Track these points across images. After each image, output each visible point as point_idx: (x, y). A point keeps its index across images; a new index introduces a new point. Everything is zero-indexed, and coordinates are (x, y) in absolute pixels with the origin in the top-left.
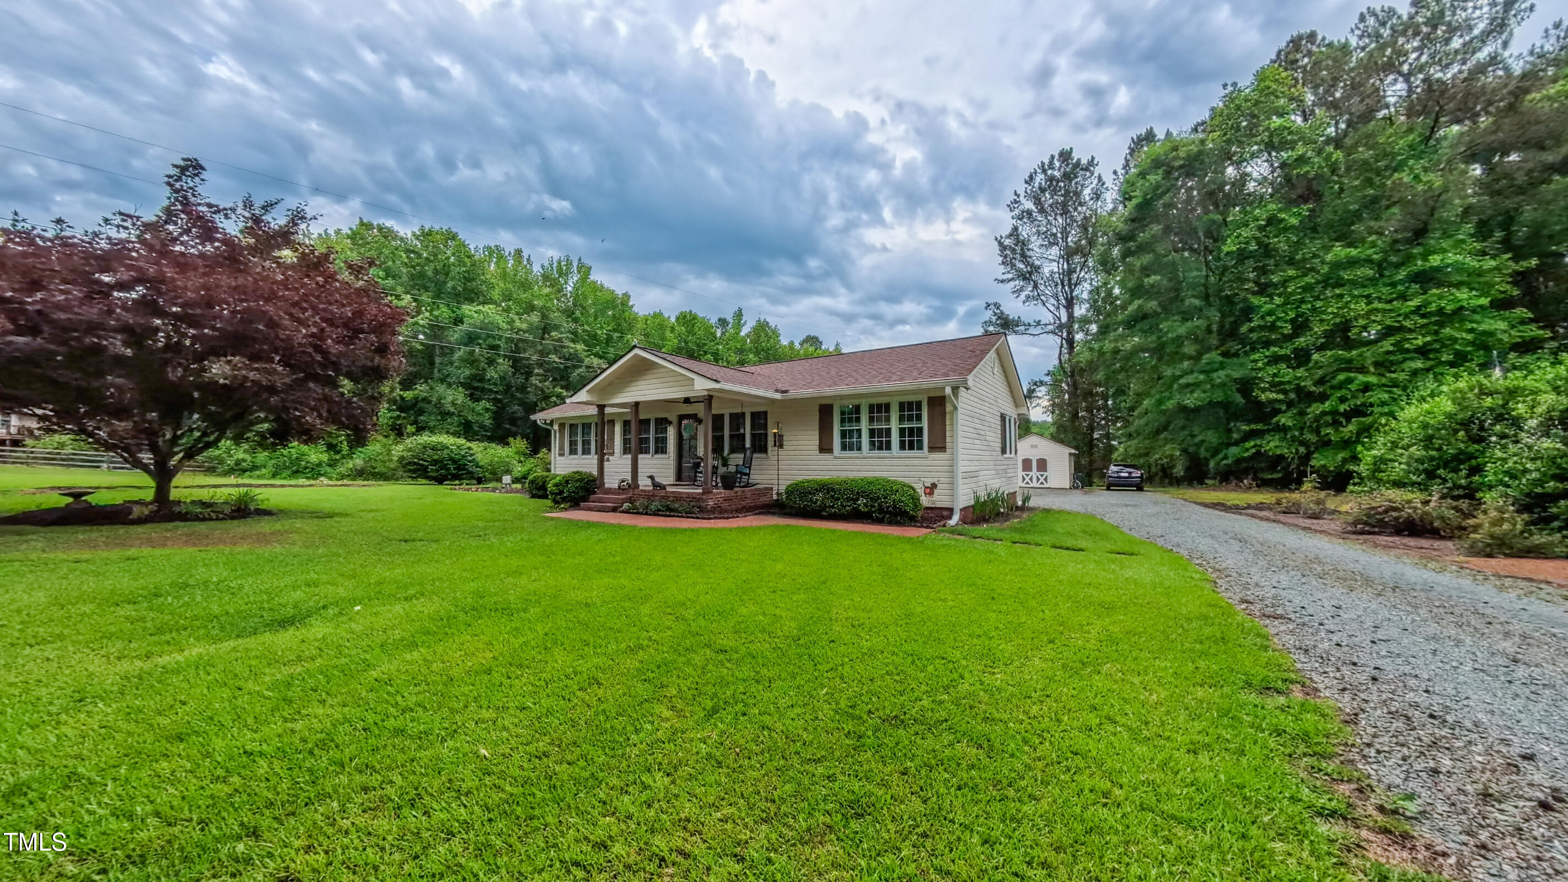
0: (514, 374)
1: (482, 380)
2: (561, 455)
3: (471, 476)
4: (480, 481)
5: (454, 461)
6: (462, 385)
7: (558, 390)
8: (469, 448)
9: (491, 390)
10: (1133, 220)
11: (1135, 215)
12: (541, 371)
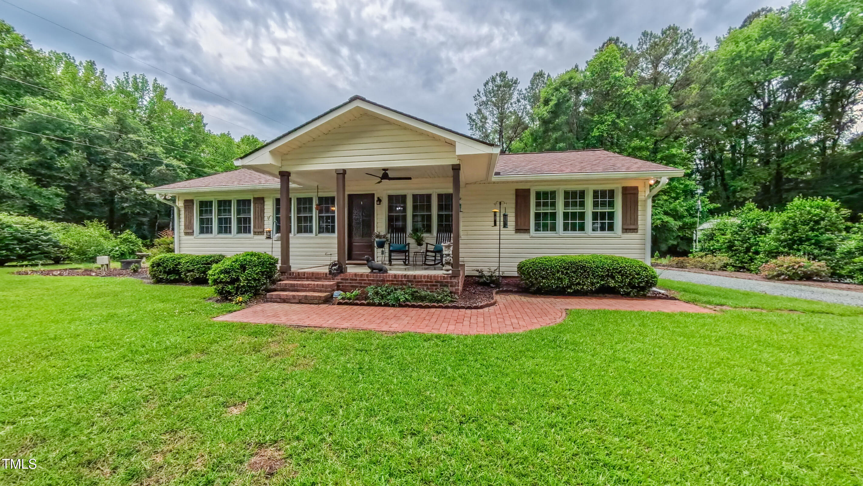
0: (89, 165)
1: (50, 167)
2: (189, 232)
3: (46, 255)
4: (57, 261)
5: (21, 241)
6: (26, 170)
7: (138, 182)
8: (43, 227)
9: (62, 178)
10: (552, 112)
11: (554, 109)
12: (118, 166)
